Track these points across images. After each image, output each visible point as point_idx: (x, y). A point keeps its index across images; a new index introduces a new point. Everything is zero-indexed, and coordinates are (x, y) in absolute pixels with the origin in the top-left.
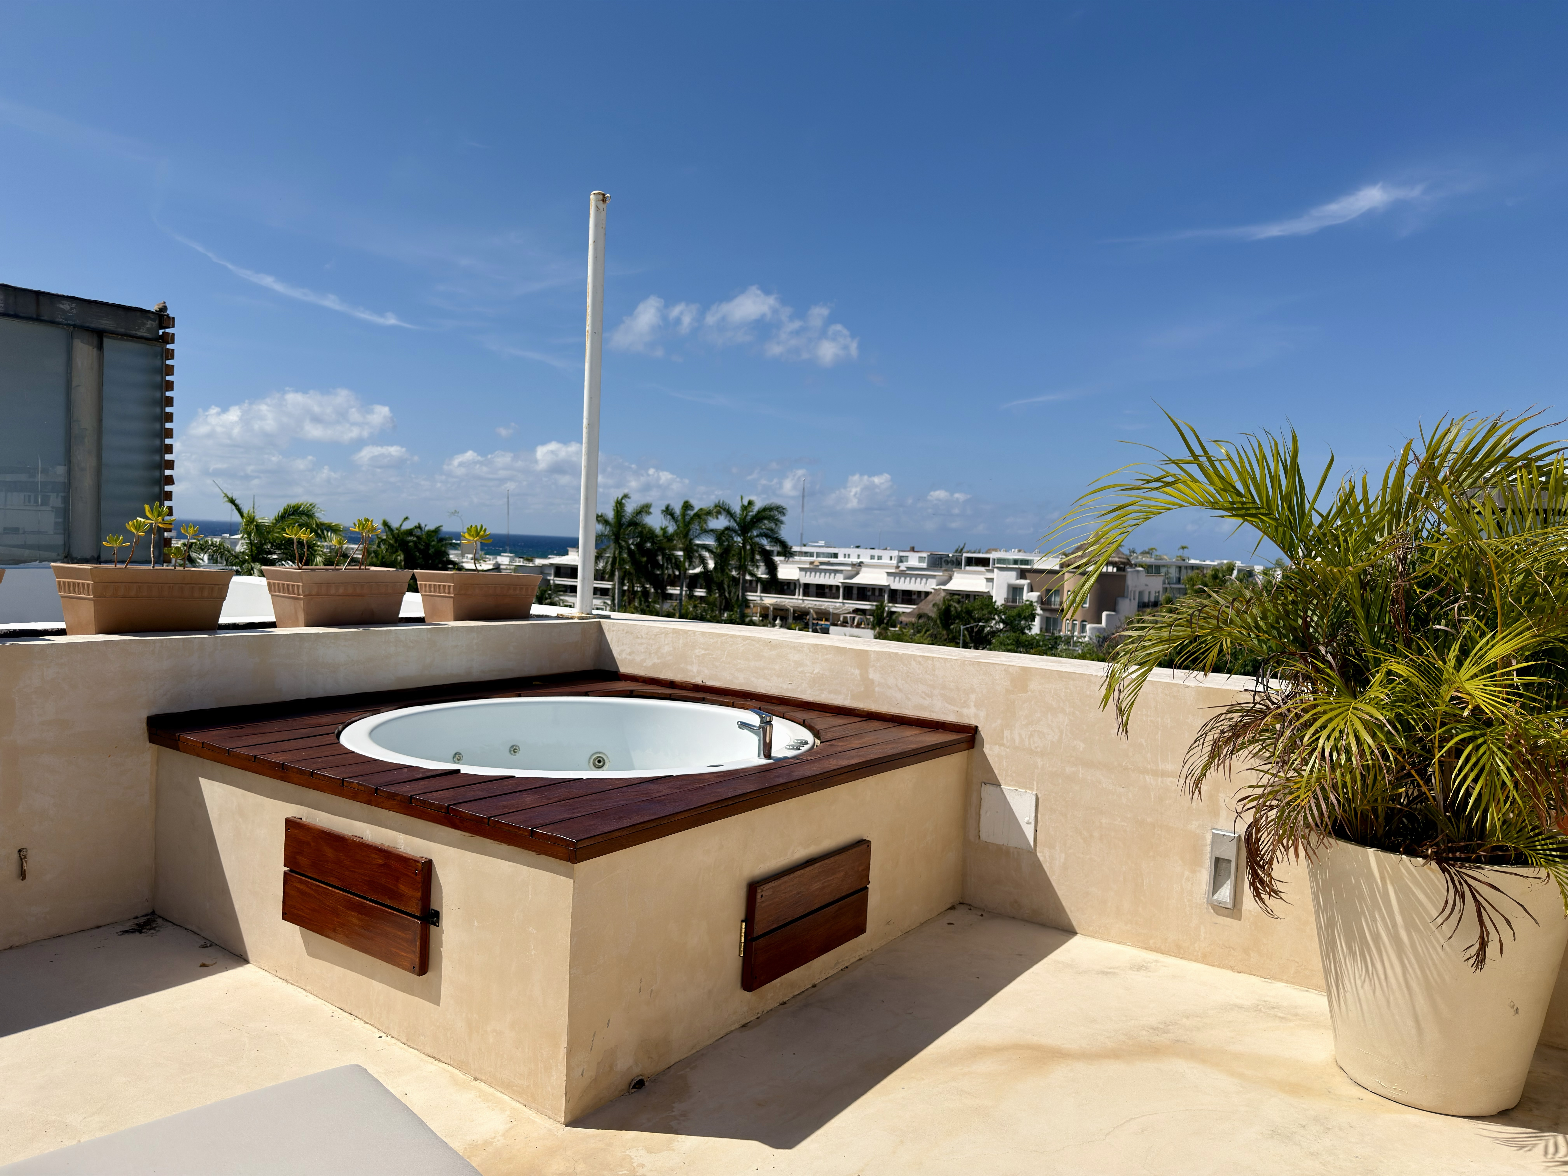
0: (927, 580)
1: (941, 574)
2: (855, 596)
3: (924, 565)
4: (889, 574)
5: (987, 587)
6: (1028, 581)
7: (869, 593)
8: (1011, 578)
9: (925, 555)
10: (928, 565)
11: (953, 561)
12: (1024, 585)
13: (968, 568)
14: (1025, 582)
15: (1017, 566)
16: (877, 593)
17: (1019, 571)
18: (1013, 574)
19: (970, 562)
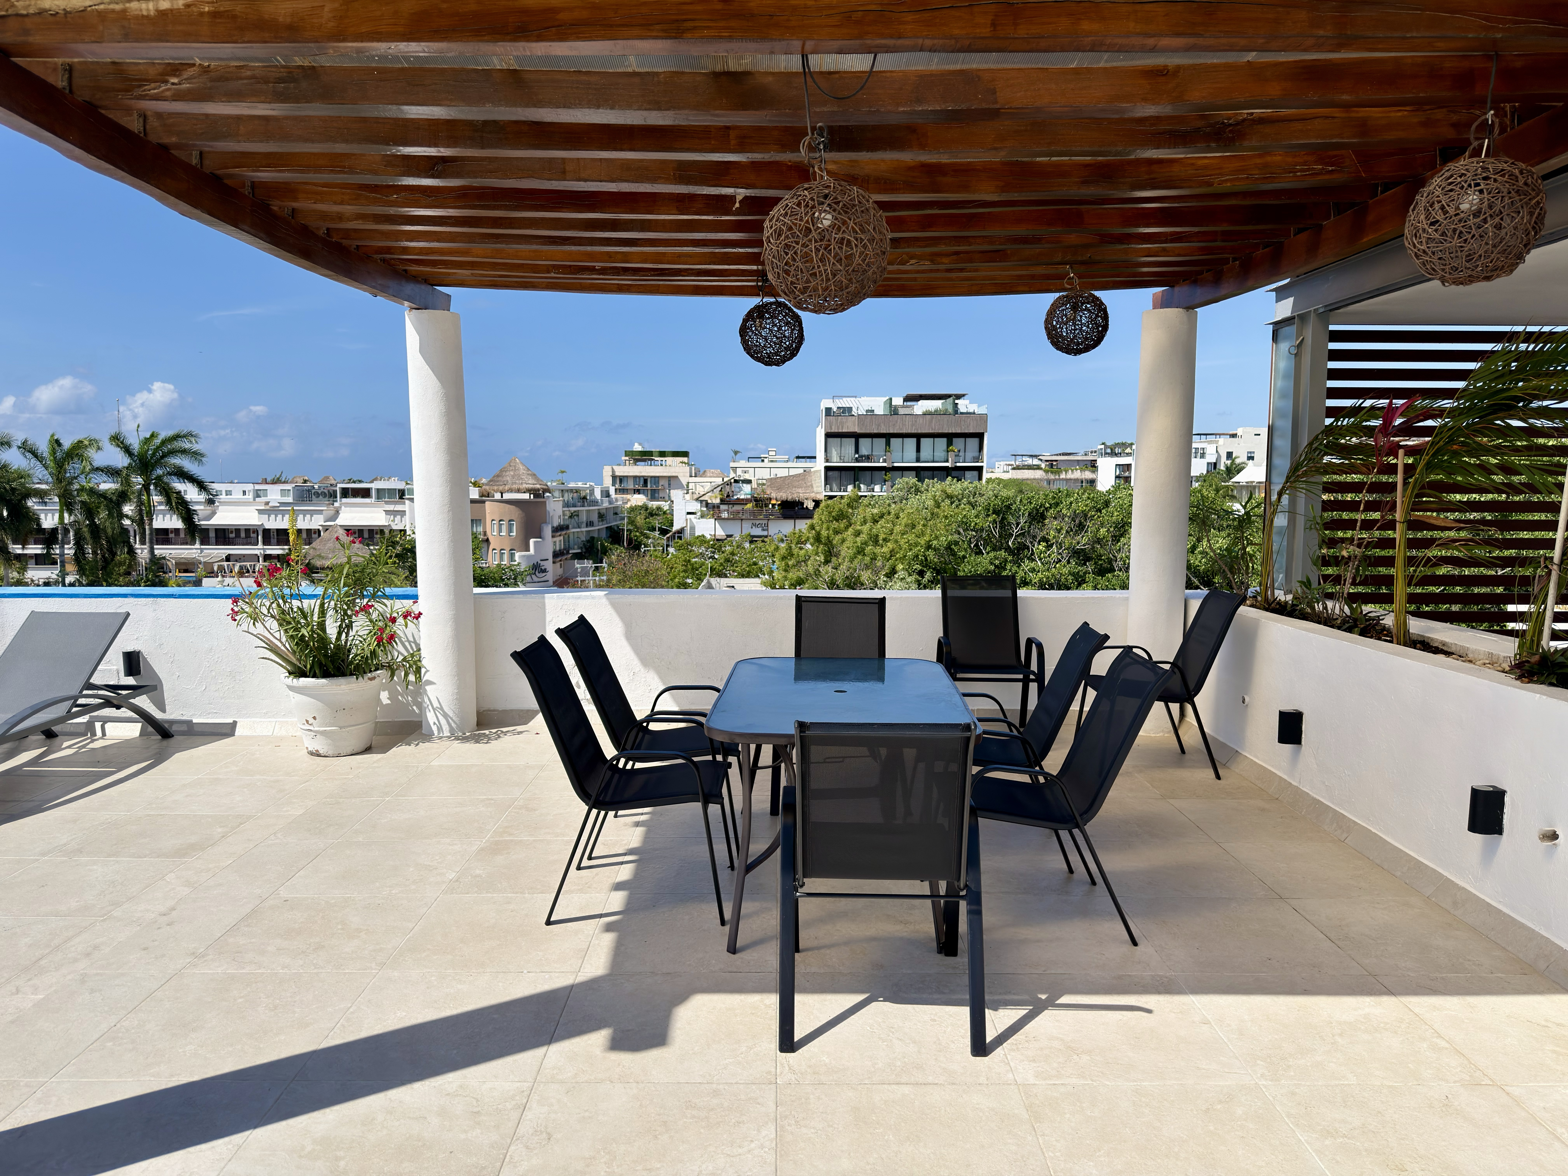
1: (326, 508)
2: (213, 540)
4: (260, 512)
5: (386, 520)
7: (233, 535)
9: (289, 487)
10: (294, 499)
13: (345, 500)
16: (243, 535)
19: (345, 493)
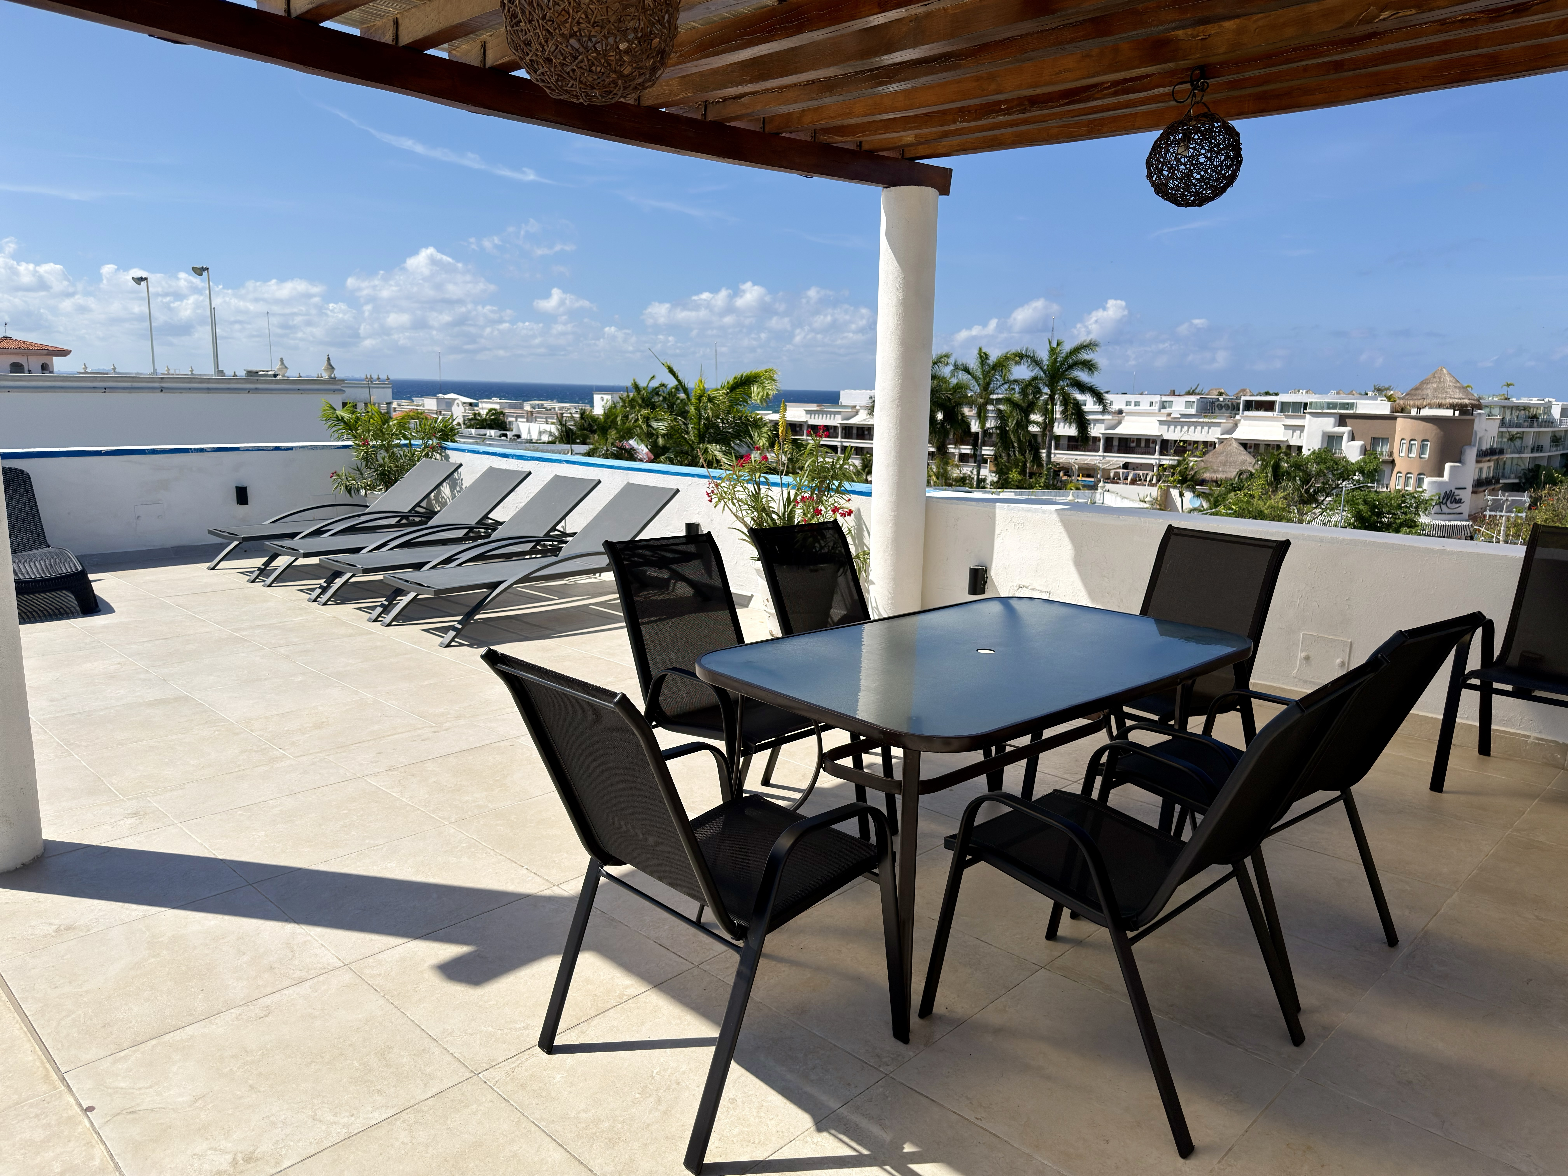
0: (1209, 428)
3: (1193, 411)
4: (1161, 422)
6: (1349, 428)
7: (1134, 444)
8: (1329, 425)
9: (1194, 399)
10: (1197, 411)
12: (1344, 433)
13: (1246, 413)
14: (1345, 430)
15: (1336, 411)
17: (1338, 416)
18: (1331, 420)
19: (1249, 406)
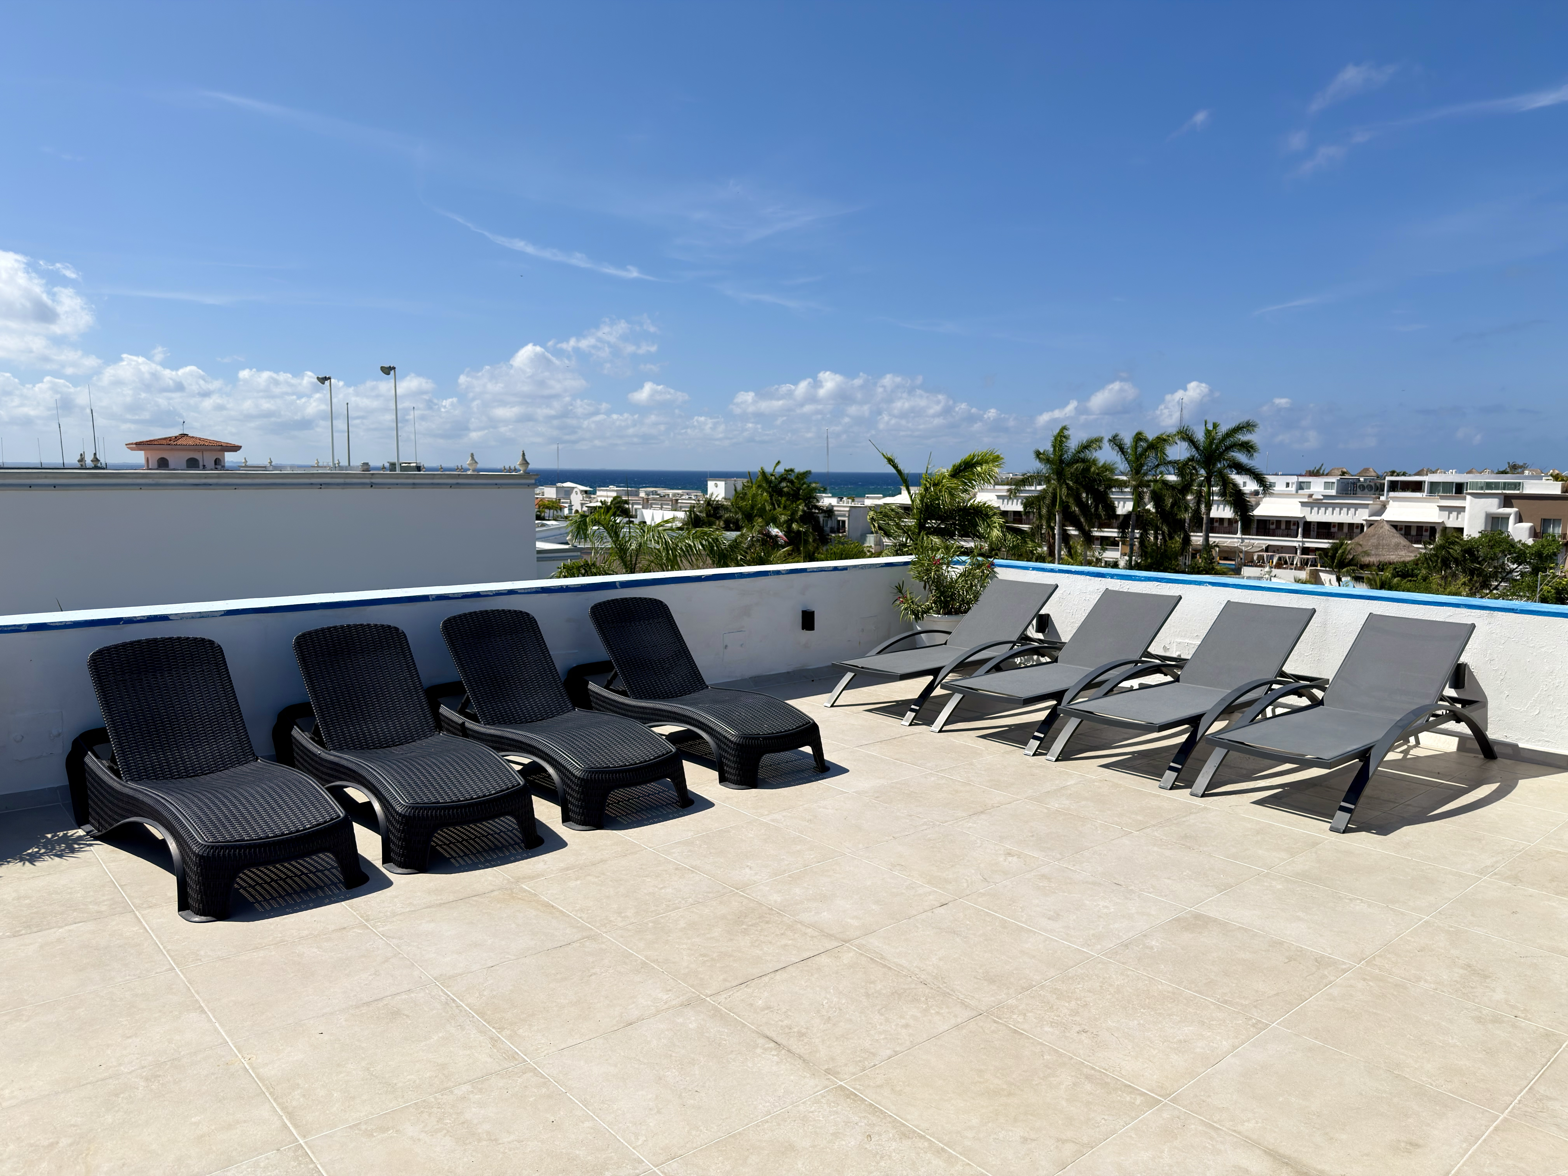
0: (1356, 510)
1: (1371, 502)
2: (1255, 530)
3: (1333, 492)
4: (1303, 504)
5: (1439, 517)
6: (1515, 509)
7: (1273, 527)
8: (1493, 506)
9: (1334, 479)
10: (1337, 492)
11: (1371, 486)
12: (1510, 514)
13: (1392, 494)
14: (1512, 511)
15: (1500, 492)
16: (1283, 526)
17: (1503, 497)
18: (1495, 501)
19: (1394, 486)
